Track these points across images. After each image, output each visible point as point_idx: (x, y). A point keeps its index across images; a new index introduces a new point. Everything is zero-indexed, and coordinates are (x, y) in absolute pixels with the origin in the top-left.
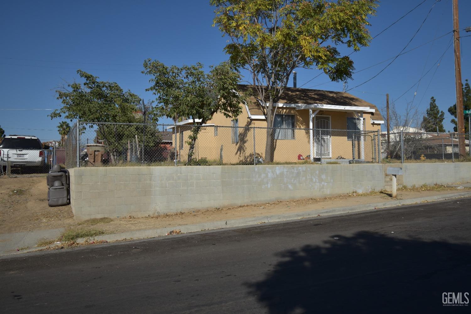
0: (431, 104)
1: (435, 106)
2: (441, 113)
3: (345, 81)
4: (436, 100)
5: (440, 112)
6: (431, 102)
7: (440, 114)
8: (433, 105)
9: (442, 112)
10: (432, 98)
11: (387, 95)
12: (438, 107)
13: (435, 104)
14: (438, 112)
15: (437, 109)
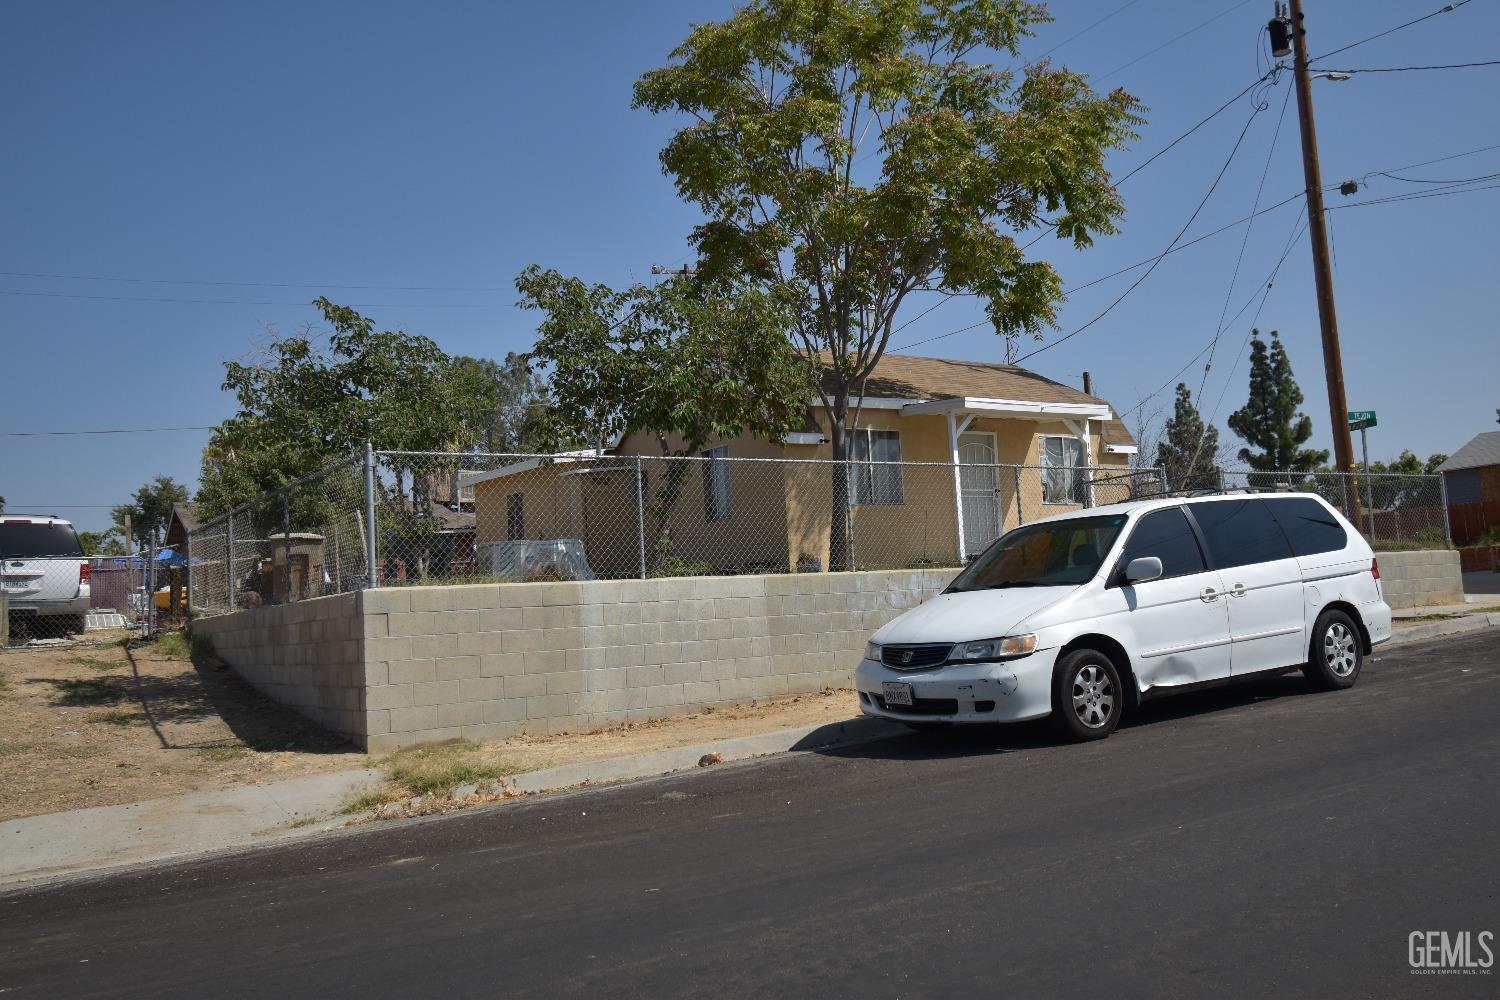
0: (1179, 405)
1: (1189, 412)
2: (1208, 430)
3: (1036, 333)
4: (1192, 393)
5: (1206, 429)
6: (1178, 400)
7: (1205, 434)
8: (1183, 407)
9: (1210, 428)
10: (1181, 386)
11: (1086, 376)
12: (1197, 413)
13: (1190, 406)
14: (1199, 428)
15: (1196, 419)
